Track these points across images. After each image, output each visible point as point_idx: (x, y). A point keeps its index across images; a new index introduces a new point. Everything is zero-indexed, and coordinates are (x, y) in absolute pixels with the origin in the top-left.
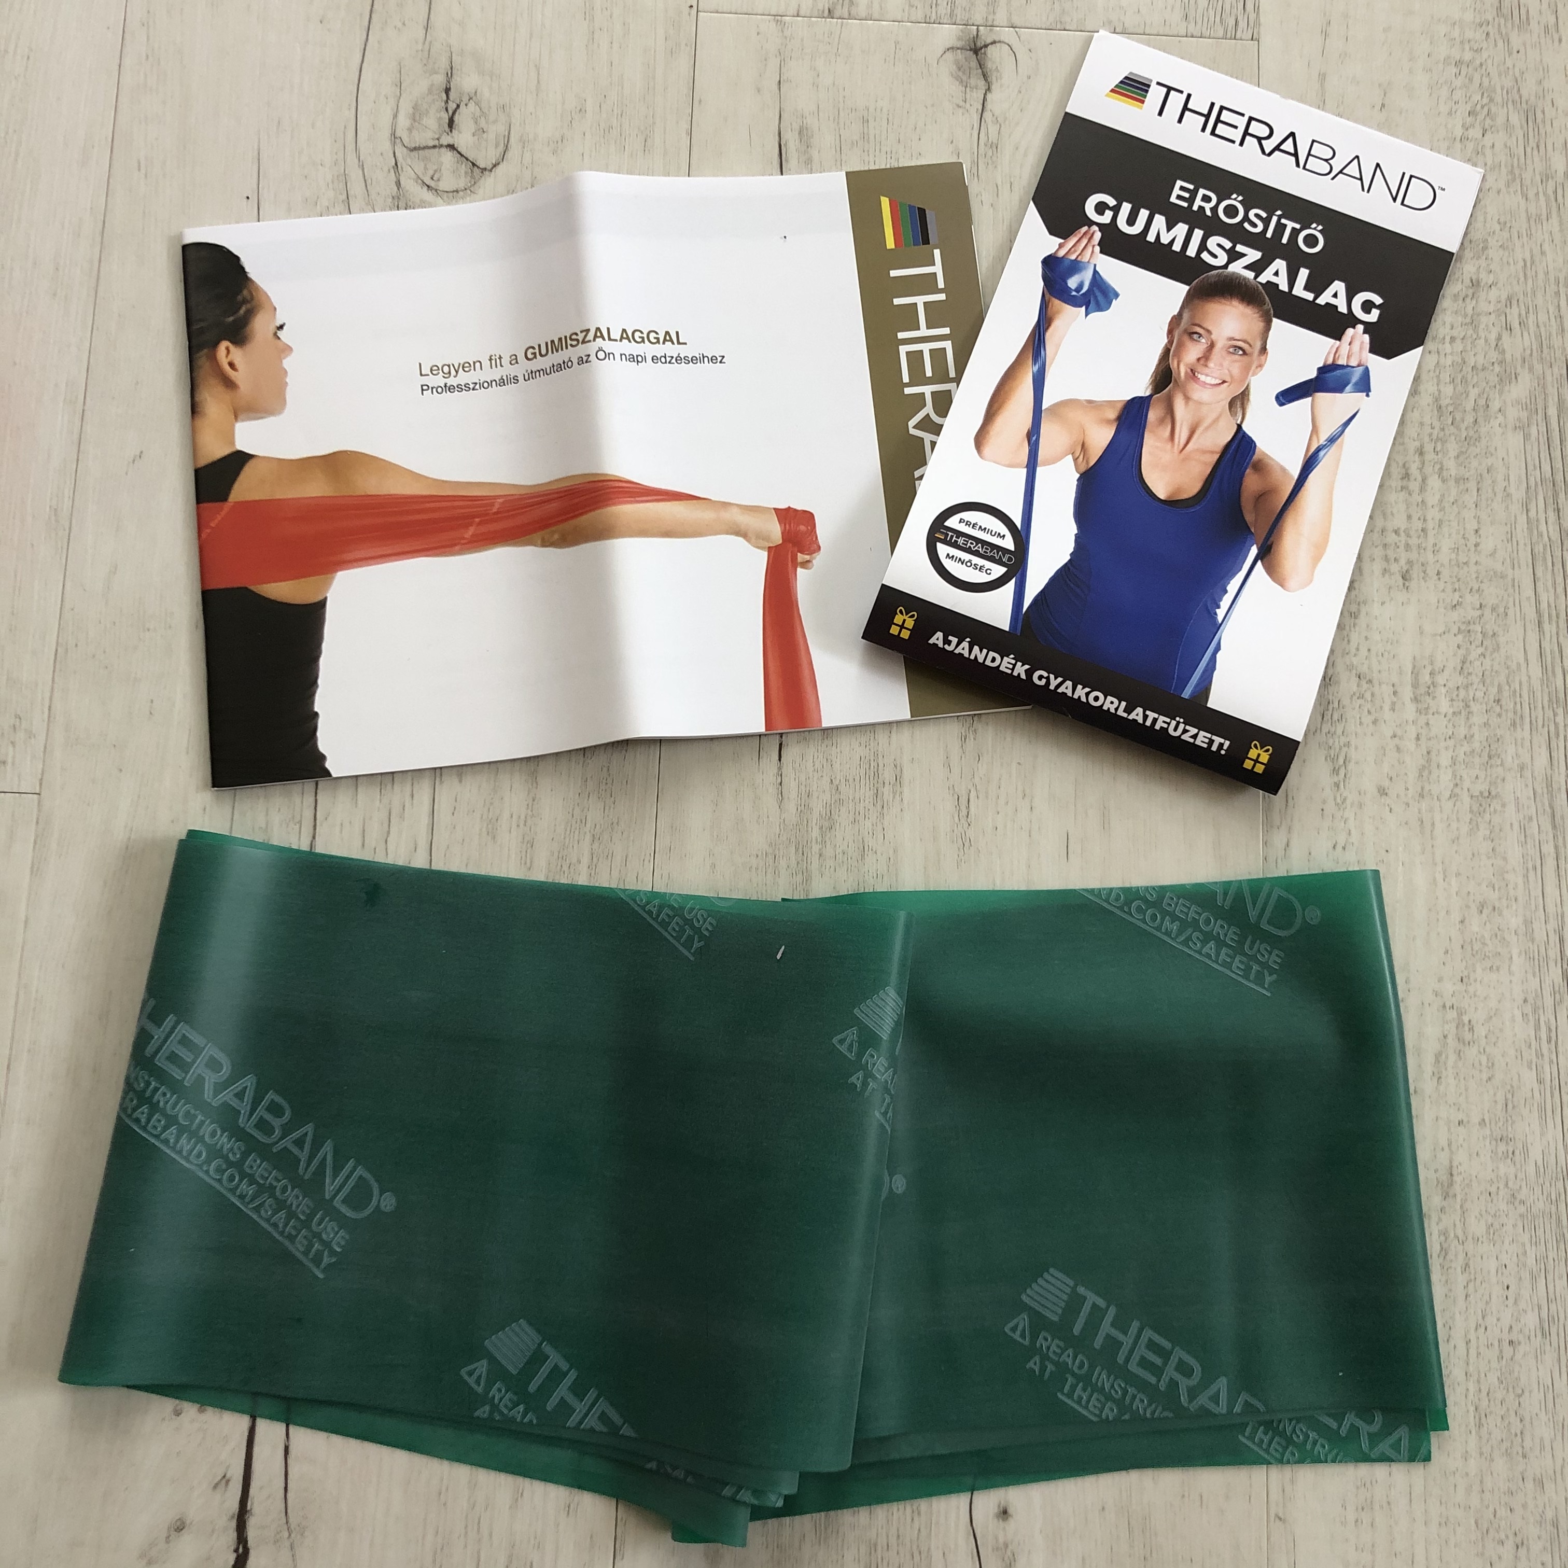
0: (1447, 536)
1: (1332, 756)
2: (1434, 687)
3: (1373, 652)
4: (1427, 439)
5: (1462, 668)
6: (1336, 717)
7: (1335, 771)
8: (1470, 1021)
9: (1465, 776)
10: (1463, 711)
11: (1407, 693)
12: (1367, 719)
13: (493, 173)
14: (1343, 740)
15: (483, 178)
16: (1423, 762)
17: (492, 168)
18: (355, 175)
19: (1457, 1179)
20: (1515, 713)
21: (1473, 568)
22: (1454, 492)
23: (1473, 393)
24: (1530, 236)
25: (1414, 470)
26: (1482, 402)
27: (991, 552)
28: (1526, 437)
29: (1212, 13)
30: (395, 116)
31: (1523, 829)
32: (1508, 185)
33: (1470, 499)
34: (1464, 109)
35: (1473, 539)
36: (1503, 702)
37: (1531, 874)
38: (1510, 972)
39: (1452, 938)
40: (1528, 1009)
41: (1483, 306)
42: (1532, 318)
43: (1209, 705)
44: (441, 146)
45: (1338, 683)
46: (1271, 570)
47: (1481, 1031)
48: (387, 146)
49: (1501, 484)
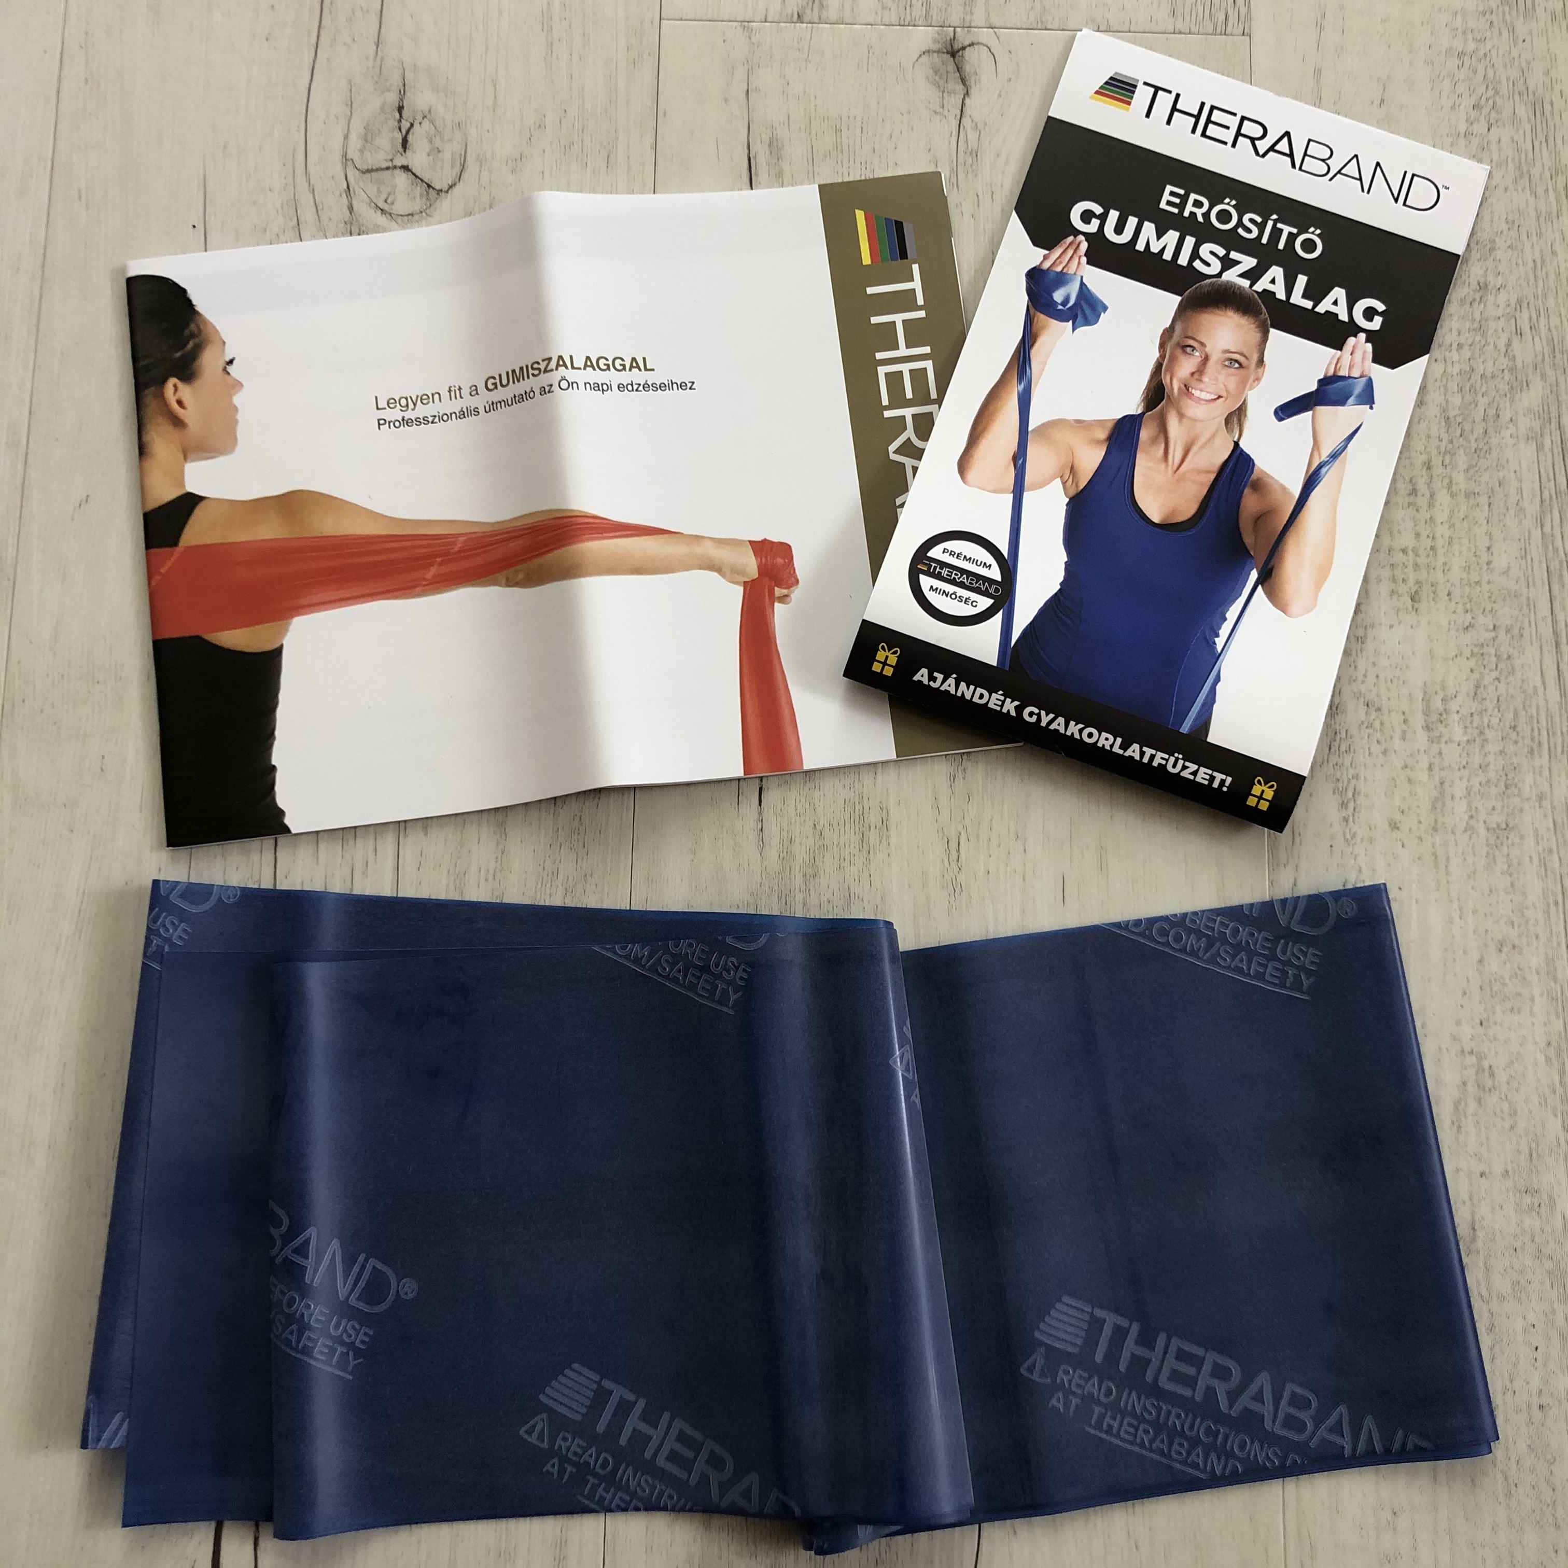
0: (1457, 553)
1: (1341, 789)
2: (1446, 713)
3: (1382, 676)
4: (1434, 452)
5: (1475, 694)
6: (1343, 748)
7: (1344, 805)
8: (1490, 1067)
9: (1480, 808)
10: (1477, 739)
11: (1418, 721)
12: (1376, 749)
13: (449, 194)
14: (1352, 772)
15: (438, 201)
16: (1435, 793)
17: (448, 190)
18: (306, 200)
19: (1480, 1234)
20: (1532, 739)
21: (1486, 587)
22: (1464, 508)
23: (1483, 402)
24: (1540, 235)
25: (1421, 485)
26: (1492, 412)
27: (977, 584)
28: (1540, 448)
29: (1200, 9)
30: (346, 137)
31: (1544, 863)
32: (1515, 181)
33: (1481, 514)
34: (1467, 103)
35: (1485, 558)
36: (1519, 729)
37: (1553, 909)
38: (1532, 1014)
39: (1471, 979)
40: (1552, 1052)
41: (1492, 311)
42: (1542, 321)
43: (1209, 740)
44: (395, 167)
45: (1344, 712)
46: (1272, 596)
47: (1502, 1077)
48: (338, 170)
49: (1514, 498)
